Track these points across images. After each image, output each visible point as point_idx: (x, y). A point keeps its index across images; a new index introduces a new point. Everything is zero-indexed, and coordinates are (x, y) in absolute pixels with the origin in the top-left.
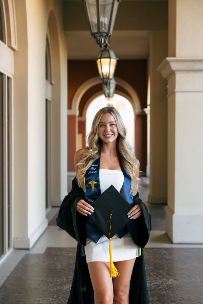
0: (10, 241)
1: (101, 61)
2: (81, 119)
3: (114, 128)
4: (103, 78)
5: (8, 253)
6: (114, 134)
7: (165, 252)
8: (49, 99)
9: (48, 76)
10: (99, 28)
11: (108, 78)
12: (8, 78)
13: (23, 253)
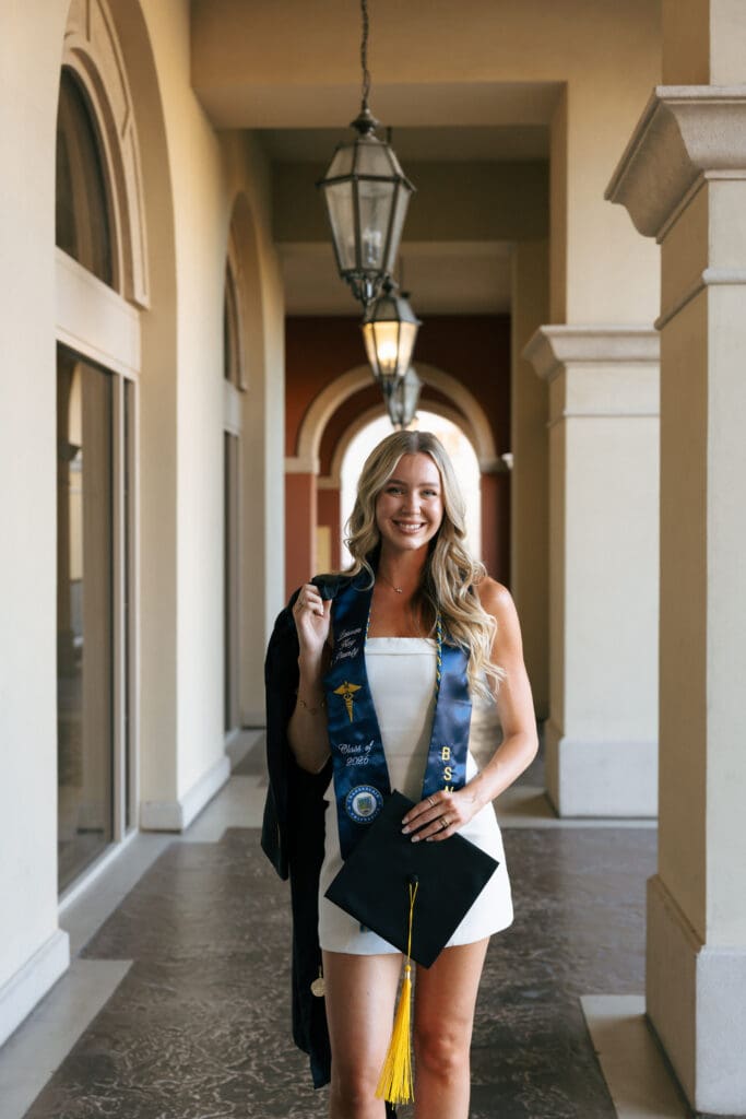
0: (131, 809)
1: (373, 330)
2: (328, 484)
3: (430, 504)
4: (381, 375)
5: (126, 840)
6: (428, 521)
7: (536, 837)
8: (234, 431)
9: (231, 369)
10: (358, 259)
11: (395, 374)
12: (127, 381)
13: (164, 842)
